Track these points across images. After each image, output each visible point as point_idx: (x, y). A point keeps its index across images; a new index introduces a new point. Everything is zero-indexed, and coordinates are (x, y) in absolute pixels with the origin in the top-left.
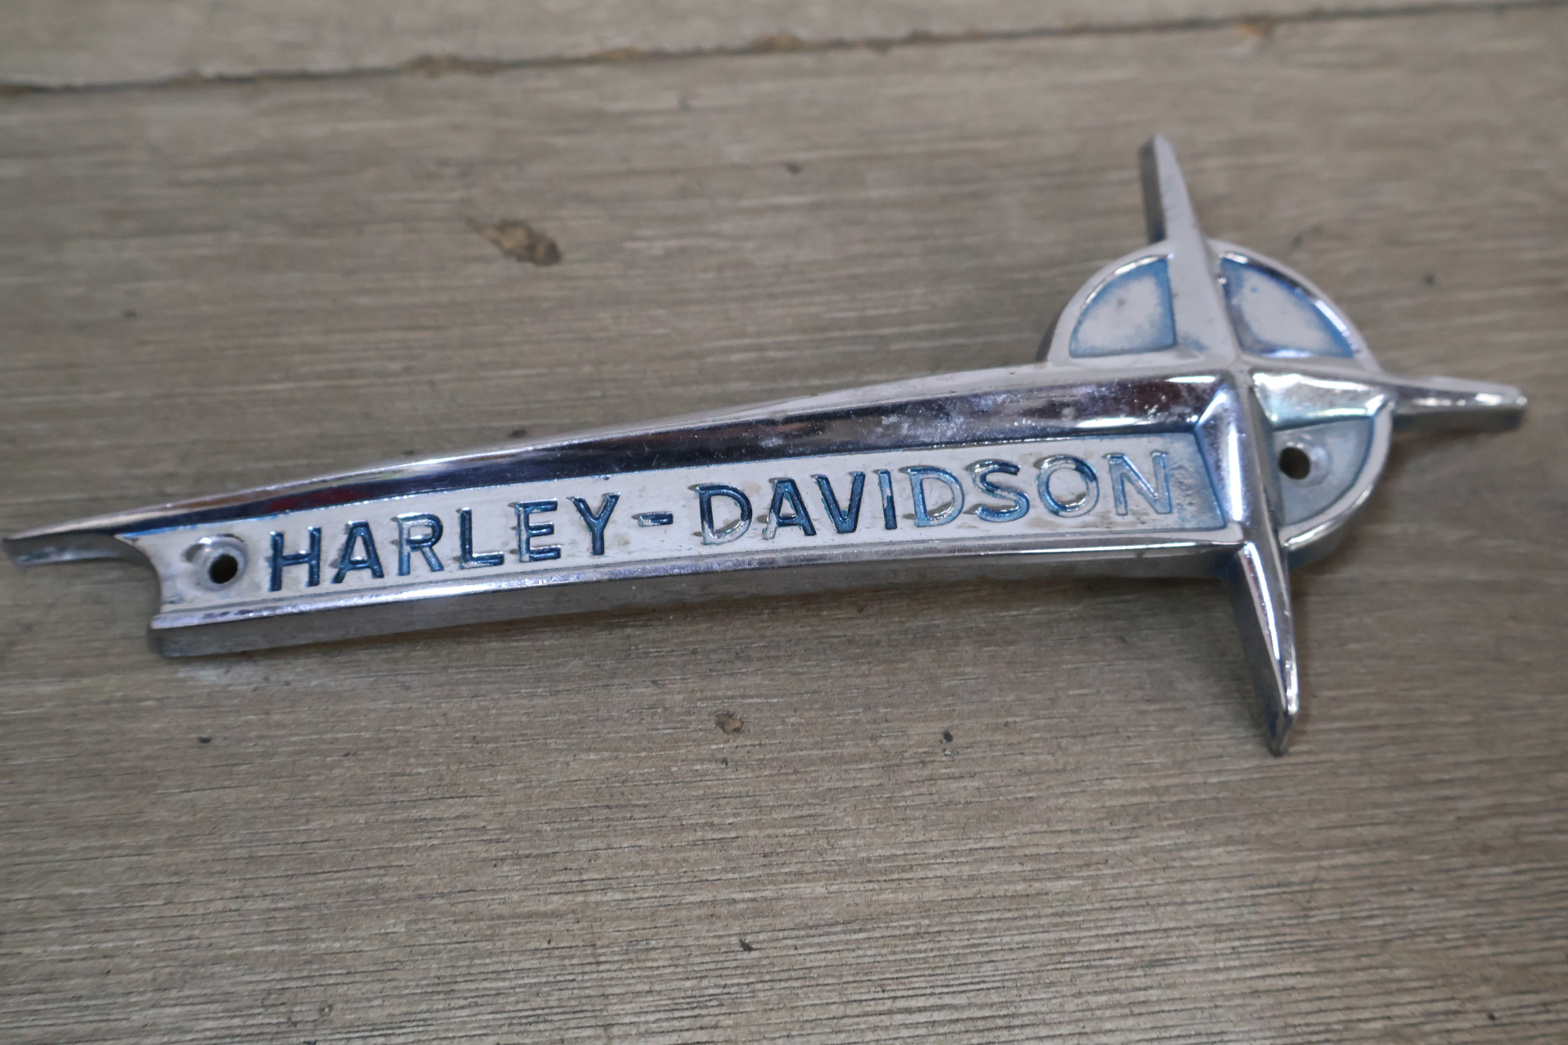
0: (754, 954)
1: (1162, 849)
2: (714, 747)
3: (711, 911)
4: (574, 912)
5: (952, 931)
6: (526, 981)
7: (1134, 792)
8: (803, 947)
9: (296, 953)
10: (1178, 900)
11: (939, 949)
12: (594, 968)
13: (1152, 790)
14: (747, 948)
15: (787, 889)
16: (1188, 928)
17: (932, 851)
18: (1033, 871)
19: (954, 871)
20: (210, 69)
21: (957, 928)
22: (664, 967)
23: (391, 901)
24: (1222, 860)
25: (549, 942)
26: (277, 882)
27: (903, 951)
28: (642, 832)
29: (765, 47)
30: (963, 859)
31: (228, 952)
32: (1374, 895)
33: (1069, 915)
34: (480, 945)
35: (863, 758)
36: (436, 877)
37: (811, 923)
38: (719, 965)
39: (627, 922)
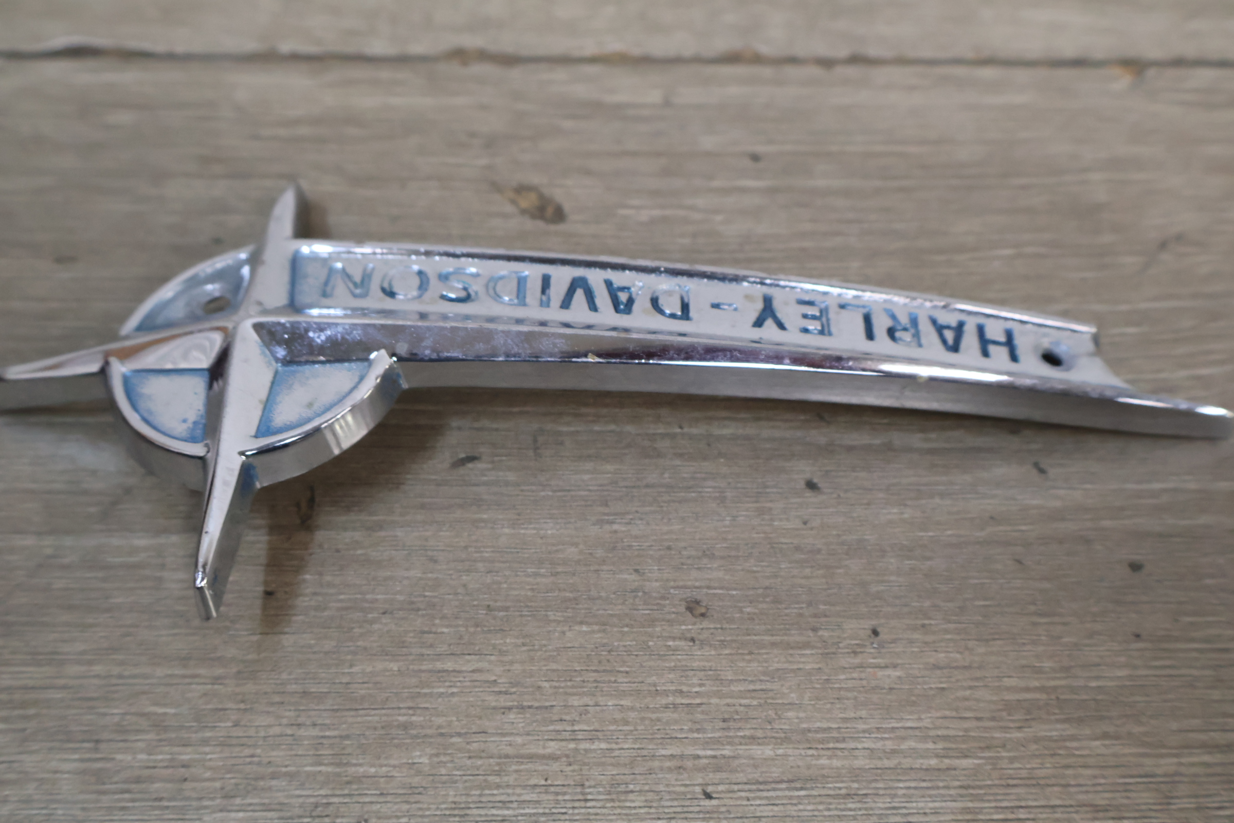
0: (714, 802)
1: (1050, 739)
2: (683, 627)
3: (679, 763)
4: (567, 756)
5: (877, 795)
6: (527, 811)
7: (1027, 689)
8: (754, 798)
9: (338, 775)
10: (1063, 782)
11: (866, 809)
12: (582, 804)
13: (1042, 689)
14: (708, 796)
15: (742, 749)
16: (1071, 806)
17: (861, 726)
18: (944, 749)
19: (879, 745)
20: (286, 47)
21: (881, 792)
22: (640, 807)
23: (416, 737)
24: (1099, 751)
25: (546, 780)
26: (325, 714)
27: (836, 809)
28: (623, 694)
29: (733, 58)
30: (886, 736)
31: (284, 769)
32: (1225, 790)
33: (973, 788)
34: (490, 778)
35: (806, 645)
36: (454, 719)
37: (761, 780)
38: (685, 809)
39: (610, 768)
